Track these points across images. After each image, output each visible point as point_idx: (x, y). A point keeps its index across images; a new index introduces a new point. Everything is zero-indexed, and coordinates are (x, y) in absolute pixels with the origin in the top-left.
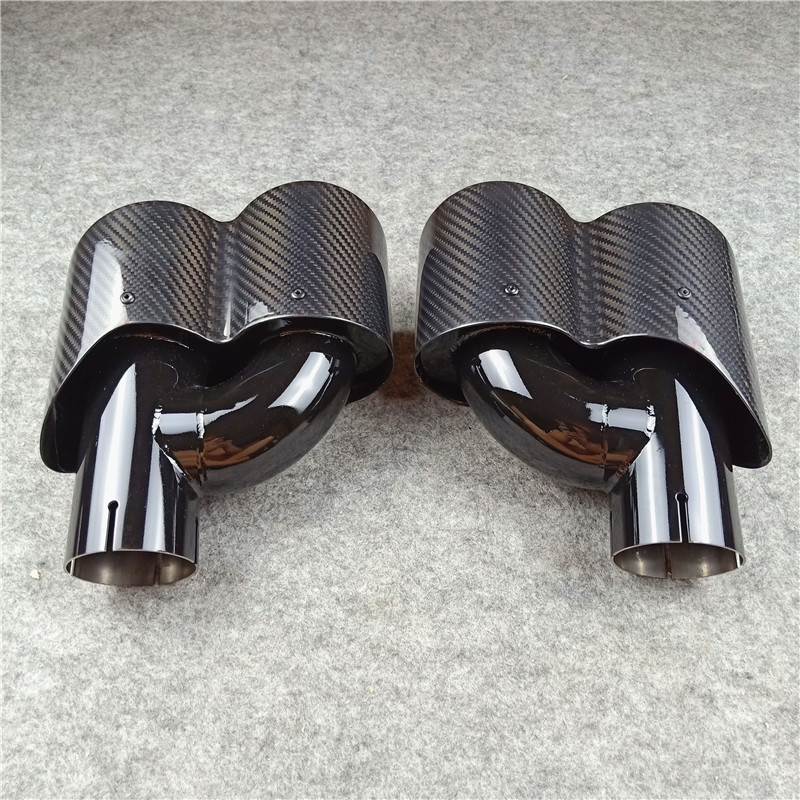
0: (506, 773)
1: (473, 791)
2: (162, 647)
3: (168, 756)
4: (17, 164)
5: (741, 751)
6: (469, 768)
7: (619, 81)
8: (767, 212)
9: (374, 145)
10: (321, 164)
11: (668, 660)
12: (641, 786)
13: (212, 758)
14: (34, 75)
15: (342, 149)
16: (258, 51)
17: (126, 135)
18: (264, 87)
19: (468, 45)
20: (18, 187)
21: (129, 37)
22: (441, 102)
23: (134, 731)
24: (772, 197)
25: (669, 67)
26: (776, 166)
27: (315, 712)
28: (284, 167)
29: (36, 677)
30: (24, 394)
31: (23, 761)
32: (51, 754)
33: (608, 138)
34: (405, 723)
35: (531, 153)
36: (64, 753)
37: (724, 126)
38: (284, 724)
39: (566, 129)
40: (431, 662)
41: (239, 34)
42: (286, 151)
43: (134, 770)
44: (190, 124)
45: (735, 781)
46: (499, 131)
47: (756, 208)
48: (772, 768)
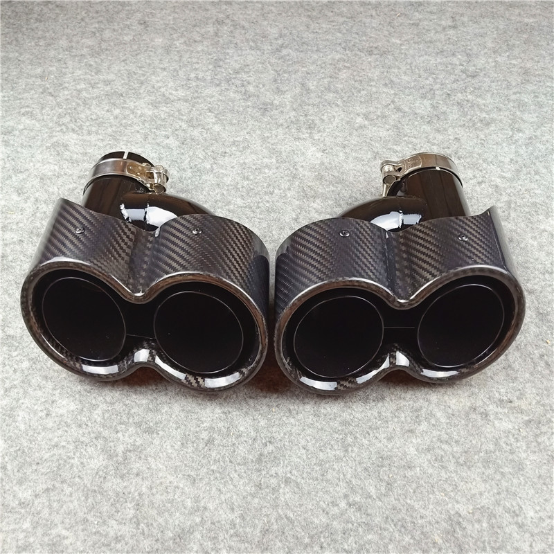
0: (358, 459)
1: (337, 469)
3: (149, 449)
4: (32, 77)
5: (504, 446)
6: (335, 456)
7: (435, 17)
8: (533, 107)
9: (269, 63)
10: (234, 76)
11: (460, 392)
12: (441, 466)
13: (176, 450)
14: (39, 15)
15: (248, 66)
17: (103, 57)
18: (194, 23)
20: (33, 92)
22: (314, 33)
23: (127, 435)
24: (536, 97)
25: (469, 7)
26: (539, 75)
27: (239, 423)
28: (209, 78)
29: (64, 402)
31: (60, 452)
32: (77, 448)
33: (427, 57)
34: (295, 430)
36: (84, 447)
37: (505, 48)
38: (220, 431)
39: (398, 51)
42: (211, 67)
43: (128, 457)
44: (145, 48)
45: (500, 462)
46: (354, 53)
47: (525, 104)
48: (524, 455)
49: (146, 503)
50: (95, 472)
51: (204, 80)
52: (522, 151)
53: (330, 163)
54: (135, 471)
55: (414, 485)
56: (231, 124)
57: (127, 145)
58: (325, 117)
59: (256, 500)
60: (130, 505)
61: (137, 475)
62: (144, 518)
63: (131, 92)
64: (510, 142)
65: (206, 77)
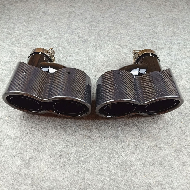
0: (114, 163)
1: (107, 166)
2: (37, 135)
3: (38, 158)
4: (4, 28)
5: (167, 159)
6: (106, 162)
7: (144, 14)
8: (176, 44)
9: (87, 27)
10: (75, 30)
11: (151, 139)
12: (144, 166)
13: (48, 159)
14: (8, 8)
15: (80, 27)
16: (60, 5)
17: (29, 23)
18: (61, 13)
19: (109, 5)
20: (4, 33)
22: (103, 18)
23: (30, 153)
24: (177, 41)
25: (155, 11)
26: (178, 34)
27: (71, 149)
28: (66, 31)
29: (8, 141)
30: (5, 79)
31: (5, 159)
32: (11, 157)
33: (141, 27)
34: (92, 152)
36: (14, 157)
37: (167, 25)
38: (64, 152)
39: (131, 24)
40: (98, 139)
42: (67, 27)
43: (30, 161)
44: (44, 20)
45: (165, 165)
46: (116, 24)
47: (174, 43)
48: (174, 162)
49: (36, 178)
50: (17, 166)
51: (64, 31)
52: (173, 58)
53: (107, 60)
54: (32, 166)
55: (134, 173)
56: (73, 46)
58: (106, 45)
59: (77, 177)
60: (30, 179)
61: (33, 167)
62: (35, 183)
63: (38, 34)
64: (169, 55)
65: (65, 30)
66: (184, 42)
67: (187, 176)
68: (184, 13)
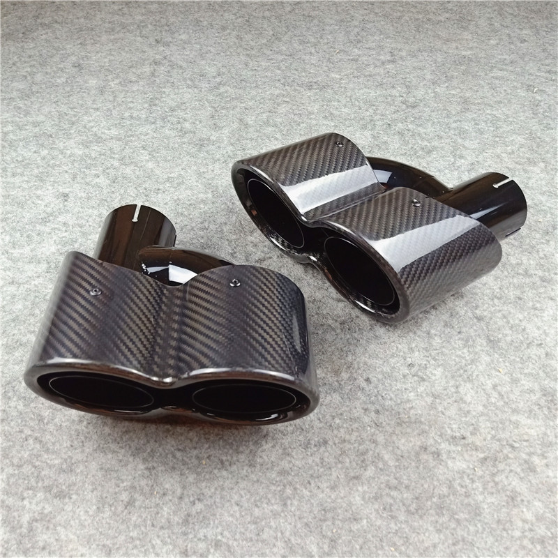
0: (298, 513)
1: (274, 526)
2: (55, 442)
3: (59, 517)
5: (459, 488)
6: (272, 511)
7: (374, 53)
8: (474, 134)
9: (207, 100)
10: (170, 114)
11: (409, 430)
12: (391, 516)
13: (91, 516)
15: (184, 103)
16: (126, 40)
17: (33, 99)
18: (130, 64)
19: (271, 33)
21: (36, 34)
22: (253, 70)
23: (34, 502)
24: (476, 124)
25: (407, 43)
26: (478, 104)
27: (164, 480)
28: (144, 116)
33: (367, 90)
34: (227, 484)
35: (314, 101)
37: (444, 79)
38: (142, 490)
39: (338, 85)
40: (246, 441)
41: (113, 30)
42: (146, 105)
43: (34, 528)
44: (78, 90)
45: (455, 508)
46: (293, 88)
47: (466, 132)
48: (480, 498)
51: (139, 118)
54: (41, 544)
55: (361, 541)
56: (166, 161)
57: (53, 186)
61: (44, 548)
63: (60, 133)
64: (453, 168)
65: (140, 116)
66: (497, 128)
67: (525, 537)
68: (493, 42)
